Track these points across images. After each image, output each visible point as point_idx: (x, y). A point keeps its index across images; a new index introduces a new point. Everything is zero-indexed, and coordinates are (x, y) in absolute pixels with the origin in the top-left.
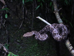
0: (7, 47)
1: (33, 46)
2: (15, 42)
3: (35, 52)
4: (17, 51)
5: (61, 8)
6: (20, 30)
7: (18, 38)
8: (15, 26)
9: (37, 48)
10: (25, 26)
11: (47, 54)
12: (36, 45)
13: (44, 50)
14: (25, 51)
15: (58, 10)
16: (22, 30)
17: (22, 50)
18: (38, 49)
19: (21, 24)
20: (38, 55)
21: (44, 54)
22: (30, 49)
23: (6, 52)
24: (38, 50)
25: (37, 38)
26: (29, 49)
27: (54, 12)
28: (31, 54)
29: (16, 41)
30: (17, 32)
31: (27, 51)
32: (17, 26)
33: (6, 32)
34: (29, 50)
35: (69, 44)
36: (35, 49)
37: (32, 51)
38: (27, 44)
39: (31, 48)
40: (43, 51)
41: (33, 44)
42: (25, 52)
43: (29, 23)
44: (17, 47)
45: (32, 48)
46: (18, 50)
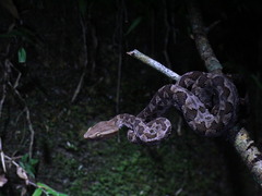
0: (29, 167)
1: (125, 163)
2: (60, 150)
3: (132, 185)
4: (65, 181)
5: (216, 23)
6: (76, 107)
7: (69, 135)
8: (57, 91)
9: (140, 171)
10: (92, 90)
11: (177, 189)
12: (134, 160)
13: (163, 177)
14: (94, 180)
15: (207, 29)
16: (83, 106)
17: (84, 176)
18: (141, 174)
19: (79, 86)
20: (142, 193)
21: (164, 189)
22: (114, 175)
23: (27, 182)
24: (142, 177)
25: (134, 139)
26: (108, 171)
27: (192, 37)
28: (117, 189)
29: (63, 147)
30: (65, 113)
31: (102, 179)
32: (64, 92)
33: (25, 113)
34: (110, 179)
35: (245, 141)
36: (129, 174)
37: (120, 181)
38: (101, 154)
39: (116, 171)
40: (161, 180)
41: (123, 154)
42: (97, 183)
43: (108, 81)
44: (66, 167)
45: (121, 168)
46: (72, 179)
